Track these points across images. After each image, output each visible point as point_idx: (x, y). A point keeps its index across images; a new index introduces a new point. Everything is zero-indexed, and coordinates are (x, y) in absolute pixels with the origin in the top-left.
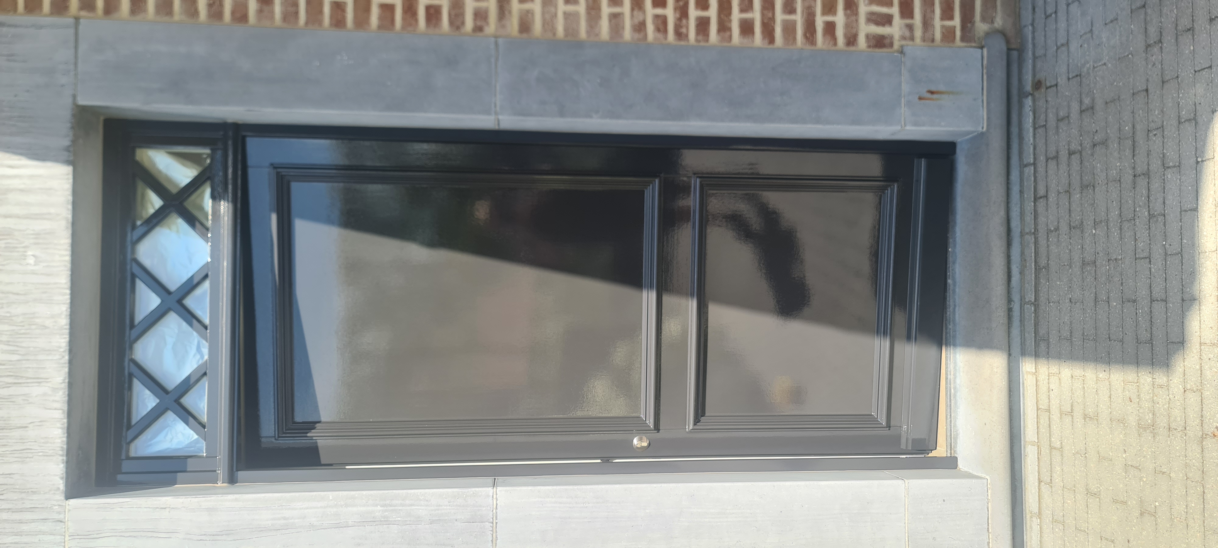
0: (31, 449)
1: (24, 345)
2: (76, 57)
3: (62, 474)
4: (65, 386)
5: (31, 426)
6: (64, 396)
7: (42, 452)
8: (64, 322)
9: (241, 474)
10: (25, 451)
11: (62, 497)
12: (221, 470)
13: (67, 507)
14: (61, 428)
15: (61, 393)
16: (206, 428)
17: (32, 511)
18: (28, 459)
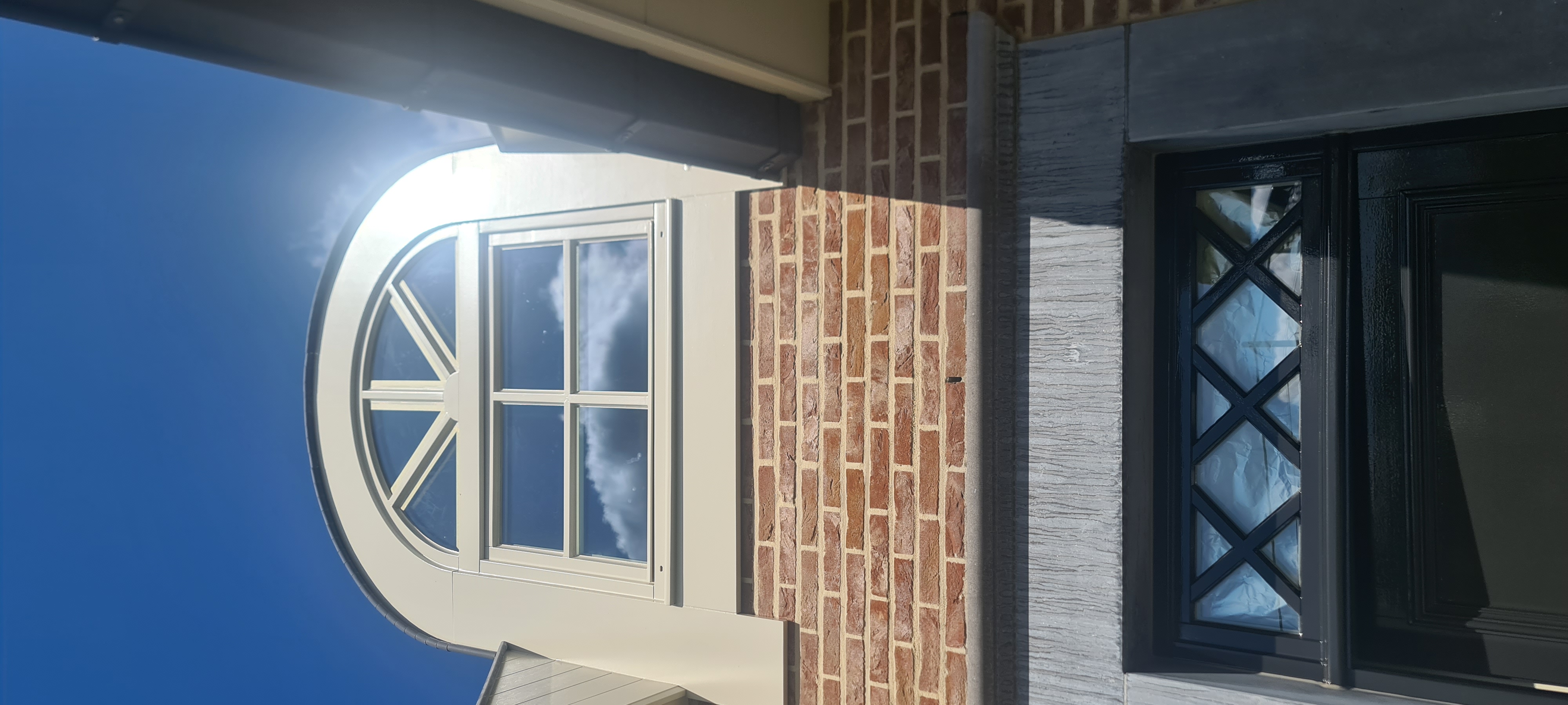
0: (1081, 600)
1: (1068, 464)
2: (1127, 79)
3: (1119, 638)
4: (1118, 521)
5: (1080, 569)
6: (1118, 535)
7: (1094, 606)
8: (1116, 436)
9: (1360, 674)
10: (1074, 602)
11: (1119, 669)
12: (1329, 662)
13: (1126, 683)
14: (1116, 577)
15: (1114, 530)
16: (1302, 594)
17: (1084, 681)
18: (1077, 612)
